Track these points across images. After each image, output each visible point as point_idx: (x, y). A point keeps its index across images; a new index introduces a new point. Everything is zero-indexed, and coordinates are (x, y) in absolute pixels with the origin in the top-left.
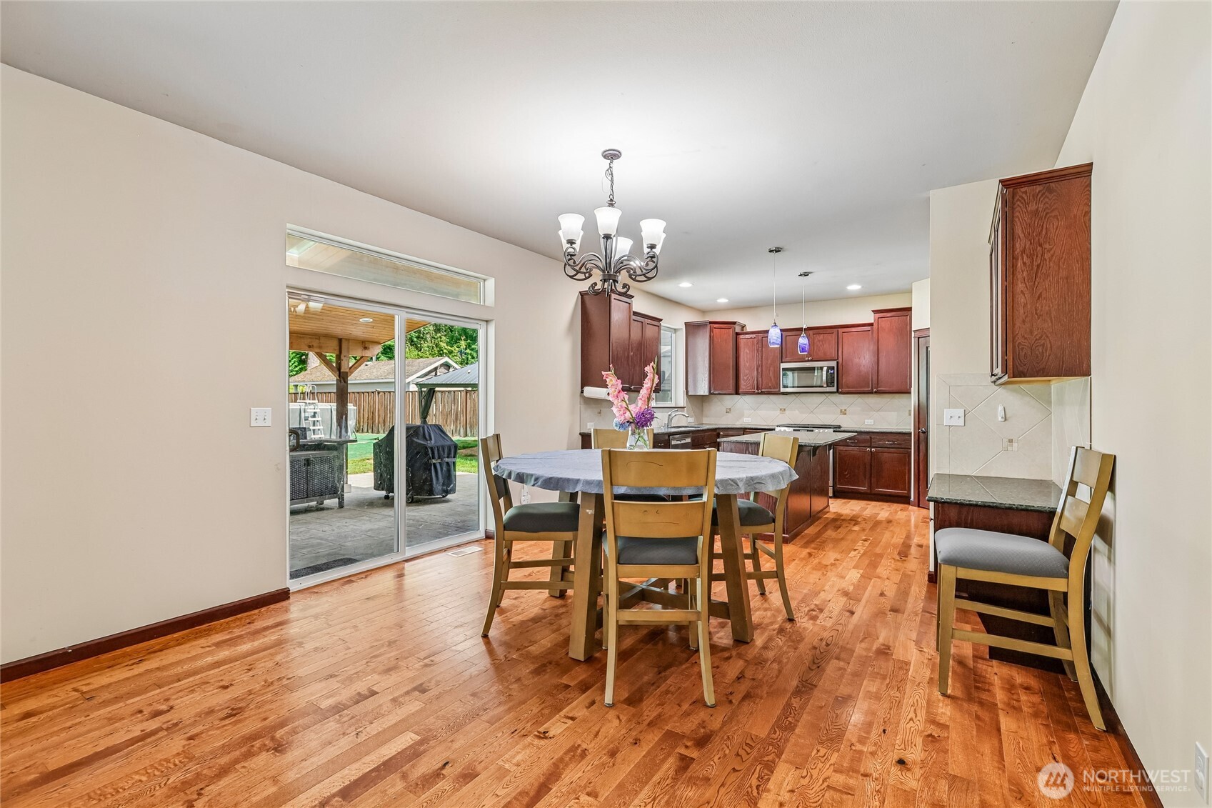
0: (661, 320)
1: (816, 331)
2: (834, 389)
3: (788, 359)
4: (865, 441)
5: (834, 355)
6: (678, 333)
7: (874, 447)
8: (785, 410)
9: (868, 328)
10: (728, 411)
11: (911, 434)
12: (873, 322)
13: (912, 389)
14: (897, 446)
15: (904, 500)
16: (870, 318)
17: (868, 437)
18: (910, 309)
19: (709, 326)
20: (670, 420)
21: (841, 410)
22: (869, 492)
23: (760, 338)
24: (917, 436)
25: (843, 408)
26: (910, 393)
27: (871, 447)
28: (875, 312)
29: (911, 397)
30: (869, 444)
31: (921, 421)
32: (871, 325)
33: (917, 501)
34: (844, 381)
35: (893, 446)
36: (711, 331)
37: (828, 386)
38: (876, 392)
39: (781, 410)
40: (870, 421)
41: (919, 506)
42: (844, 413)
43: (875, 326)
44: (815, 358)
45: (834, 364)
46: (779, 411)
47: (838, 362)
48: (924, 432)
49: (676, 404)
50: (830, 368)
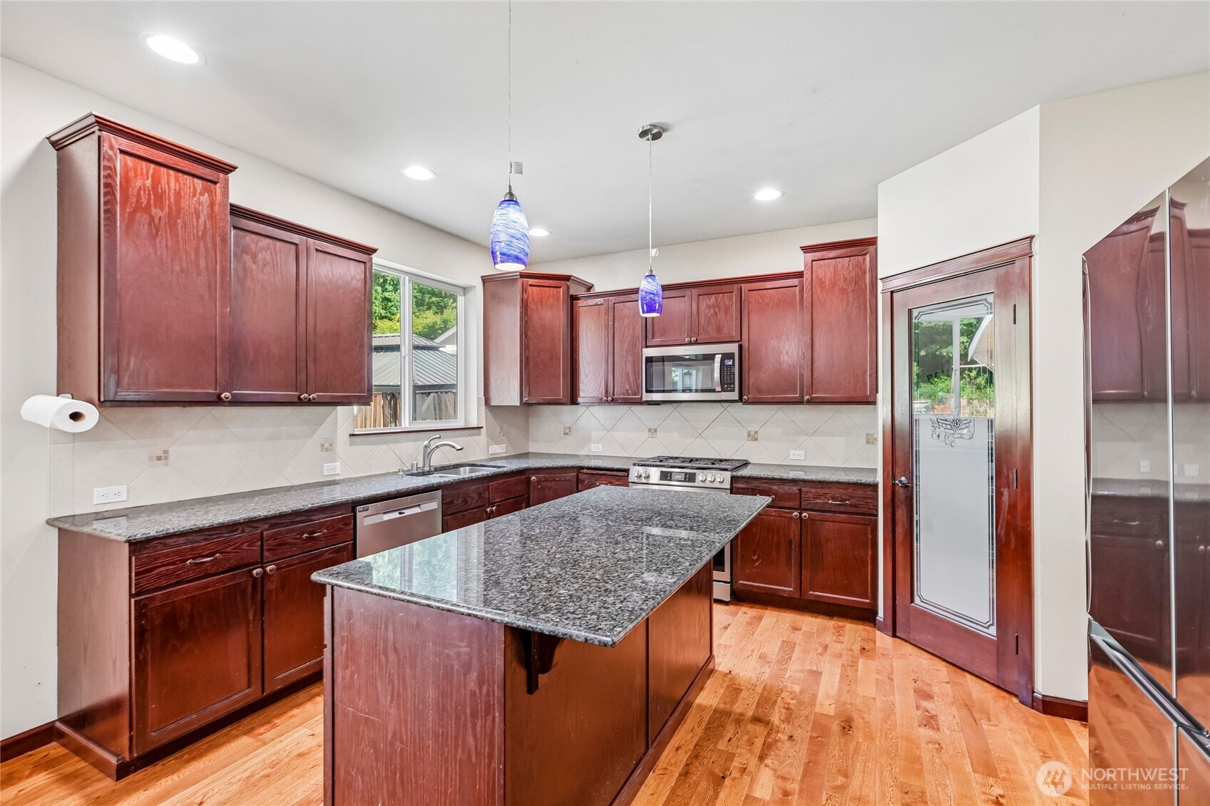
0: (374, 251)
1: (701, 290)
2: (734, 395)
3: (657, 340)
4: (789, 496)
5: (735, 333)
6: (470, 294)
7: (806, 510)
8: (656, 430)
9: (795, 281)
10: (567, 431)
11: (875, 486)
12: (801, 268)
13: (880, 396)
14: (852, 510)
15: (866, 615)
16: (798, 262)
17: (795, 489)
18: (872, 242)
19: (520, 281)
20: (428, 453)
21: (749, 432)
22: (797, 596)
23: (611, 304)
24: (889, 492)
25: (752, 429)
26: (874, 403)
27: (801, 509)
28: (806, 249)
29: (876, 410)
30: (798, 503)
31: (900, 462)
32: (799, 275)
33: (890, 622)
34: (751, 380)
35: (842, 509)
36: (524, 290)
37: (723, 390)
38: (809, 402)
39: (650, 430)
40: (797, 452)
41: (894, 635)
42: (753, 437)
43: (807, 276)
44: (701, 339)
45: (733, 348)
46: (646, 434)
47: (741, 347)
48: (905, 487)
49: (466, 421)
50: (726, 356)
